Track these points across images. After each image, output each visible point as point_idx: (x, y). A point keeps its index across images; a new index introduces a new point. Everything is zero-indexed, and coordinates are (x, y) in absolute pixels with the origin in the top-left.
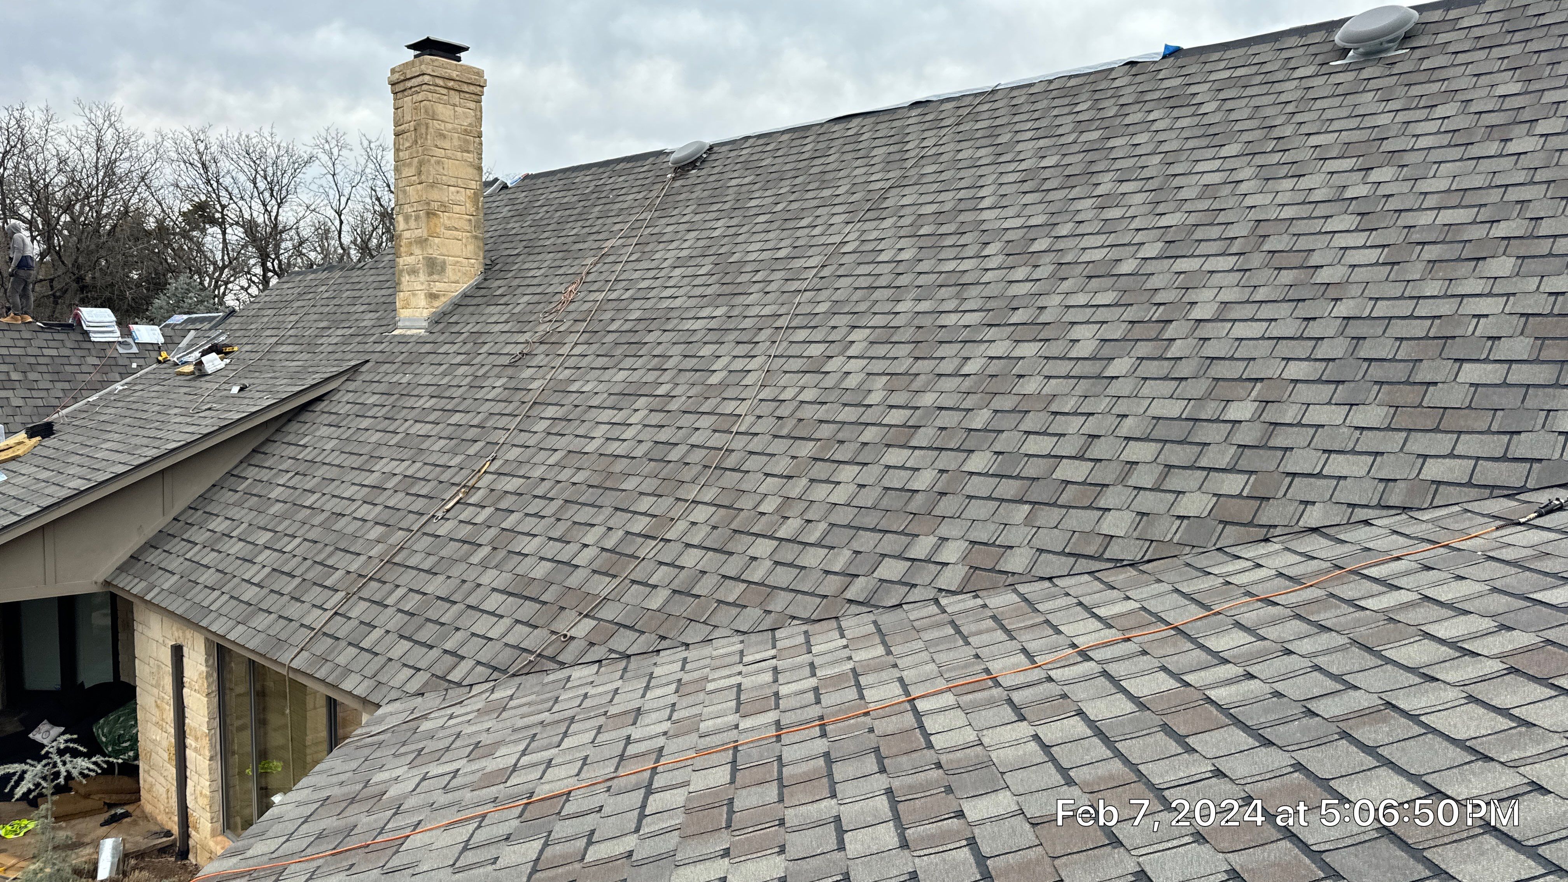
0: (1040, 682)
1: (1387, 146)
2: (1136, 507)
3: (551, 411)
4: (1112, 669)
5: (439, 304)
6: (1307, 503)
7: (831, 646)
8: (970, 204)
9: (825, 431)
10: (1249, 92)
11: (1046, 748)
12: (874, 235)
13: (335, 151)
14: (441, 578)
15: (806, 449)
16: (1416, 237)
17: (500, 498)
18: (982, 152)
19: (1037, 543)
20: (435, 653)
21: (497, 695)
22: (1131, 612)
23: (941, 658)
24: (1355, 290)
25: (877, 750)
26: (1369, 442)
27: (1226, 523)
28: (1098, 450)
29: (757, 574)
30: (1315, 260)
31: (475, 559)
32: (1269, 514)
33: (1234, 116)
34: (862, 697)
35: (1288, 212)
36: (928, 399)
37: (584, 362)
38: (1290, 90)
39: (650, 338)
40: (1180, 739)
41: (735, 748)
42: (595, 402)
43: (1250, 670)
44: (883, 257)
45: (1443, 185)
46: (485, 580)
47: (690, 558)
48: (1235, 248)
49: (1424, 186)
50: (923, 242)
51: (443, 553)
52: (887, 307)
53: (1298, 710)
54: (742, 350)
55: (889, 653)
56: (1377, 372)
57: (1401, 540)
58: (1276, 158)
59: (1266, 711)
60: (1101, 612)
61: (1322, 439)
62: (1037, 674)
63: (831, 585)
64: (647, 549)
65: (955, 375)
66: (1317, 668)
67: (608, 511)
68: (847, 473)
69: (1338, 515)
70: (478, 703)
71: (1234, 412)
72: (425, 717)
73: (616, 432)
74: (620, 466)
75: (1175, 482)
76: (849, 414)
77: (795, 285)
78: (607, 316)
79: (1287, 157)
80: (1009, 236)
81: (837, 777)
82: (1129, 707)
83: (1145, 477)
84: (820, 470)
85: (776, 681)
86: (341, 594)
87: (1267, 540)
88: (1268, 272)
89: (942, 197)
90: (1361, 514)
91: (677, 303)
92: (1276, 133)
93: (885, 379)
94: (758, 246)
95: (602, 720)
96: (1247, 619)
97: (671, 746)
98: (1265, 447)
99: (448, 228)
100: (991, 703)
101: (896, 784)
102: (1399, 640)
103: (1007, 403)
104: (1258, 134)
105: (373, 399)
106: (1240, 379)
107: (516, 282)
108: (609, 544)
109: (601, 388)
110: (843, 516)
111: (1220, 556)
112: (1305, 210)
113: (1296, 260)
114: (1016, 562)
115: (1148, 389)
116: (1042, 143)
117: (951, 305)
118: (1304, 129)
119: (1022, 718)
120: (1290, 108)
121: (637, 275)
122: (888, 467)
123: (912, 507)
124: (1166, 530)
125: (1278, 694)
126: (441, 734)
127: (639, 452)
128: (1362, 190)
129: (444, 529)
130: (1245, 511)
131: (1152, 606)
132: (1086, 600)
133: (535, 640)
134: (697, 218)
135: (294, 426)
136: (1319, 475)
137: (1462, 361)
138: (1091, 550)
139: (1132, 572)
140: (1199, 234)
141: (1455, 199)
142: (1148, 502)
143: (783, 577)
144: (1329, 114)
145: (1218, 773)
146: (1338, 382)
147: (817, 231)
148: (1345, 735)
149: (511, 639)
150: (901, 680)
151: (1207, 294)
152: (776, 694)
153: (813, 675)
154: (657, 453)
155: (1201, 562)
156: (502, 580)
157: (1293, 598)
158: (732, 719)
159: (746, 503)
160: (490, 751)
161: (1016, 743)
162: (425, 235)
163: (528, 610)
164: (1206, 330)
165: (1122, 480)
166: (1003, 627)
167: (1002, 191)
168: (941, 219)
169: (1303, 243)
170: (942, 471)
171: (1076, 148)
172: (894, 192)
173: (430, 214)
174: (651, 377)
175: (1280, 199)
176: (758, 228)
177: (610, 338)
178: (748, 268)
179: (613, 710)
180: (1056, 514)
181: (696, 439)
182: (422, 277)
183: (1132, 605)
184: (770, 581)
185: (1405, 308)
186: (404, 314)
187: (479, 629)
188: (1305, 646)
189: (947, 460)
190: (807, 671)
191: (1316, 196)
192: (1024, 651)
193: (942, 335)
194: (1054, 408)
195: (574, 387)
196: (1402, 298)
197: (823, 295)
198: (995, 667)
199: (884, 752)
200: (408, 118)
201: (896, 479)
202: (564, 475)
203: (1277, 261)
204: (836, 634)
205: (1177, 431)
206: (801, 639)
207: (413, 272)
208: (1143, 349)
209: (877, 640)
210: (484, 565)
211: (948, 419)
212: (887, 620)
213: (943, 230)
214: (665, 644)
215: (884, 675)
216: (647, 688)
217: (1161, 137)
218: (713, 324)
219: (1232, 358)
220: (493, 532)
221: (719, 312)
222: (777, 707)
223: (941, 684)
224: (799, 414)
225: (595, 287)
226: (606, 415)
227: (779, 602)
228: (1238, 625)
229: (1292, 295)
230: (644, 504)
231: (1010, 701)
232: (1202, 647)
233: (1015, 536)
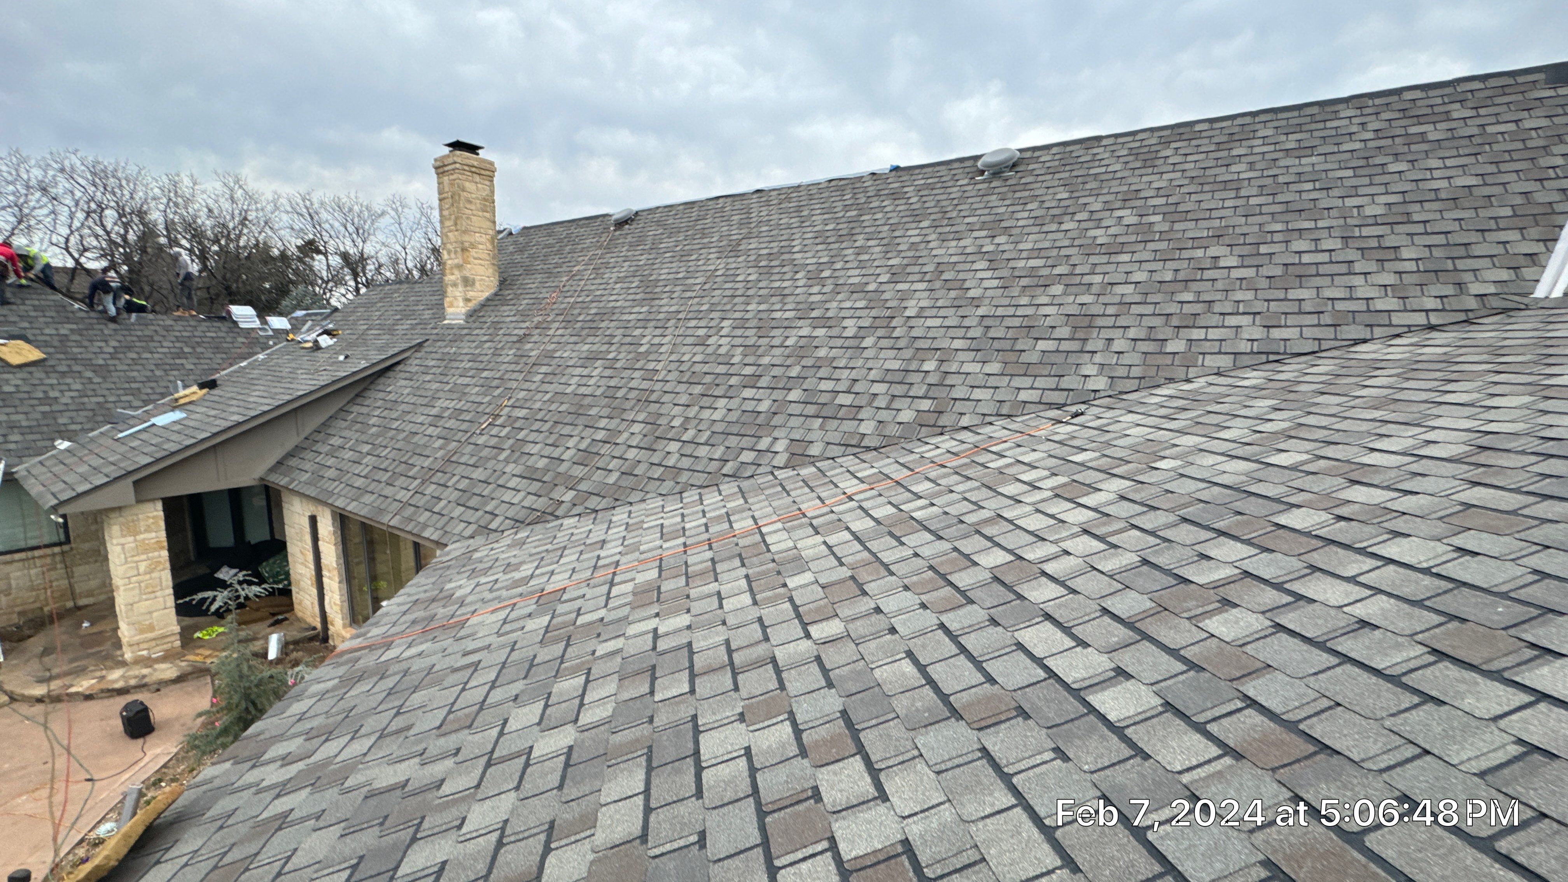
0: (827, 514)
1: (1004, 224)
2: (877, 418)
3: (544, 369)
4: (864, 504)
5: (471, 305)
6: (961, 414)
7: (714, 500)
8: (787, 250)
9: (708, 379)
10: (935, 192)
11: (830, 547)
12: (734, 266)
13: (400, 209)
14: (481, 469)
15: (697, 390)
16: (1017, 273)
17: (515, 421)
18: (793, 220)
19: (826, 439)
20: (480, 513)
21: (519, 536)
22: (874, 474)
23: (774, 504)
24: (987, 302)
25: (740, 555)
26: (992, 381)
27: (922, 425)
28: (857, 388)
29: (671, 462)
30: (967, 284)
31: (502, 457)
32: (944, 420)
33: (927, 205)
34: (731, 527)
35: (954, 259)
36: (766, 360)
37: (563, 340)
38: (955, 192)
39: (603, 325)
40: (898, 539)
41: (661, 559)
42: (571, 363)
43: (934, 501)
44: (739, 278)
45: (1029, 246)
46: (508, 470)
47: (631, 454)
48: (928, 277)
49: (1021, 246)
50: (762, 270)
51: (481, 455)
52: (742, 307)
53: (956, 520)
54: (658, 332)
55: (746, 502)
56: (997, 345)
57: (1006, 432)
58: (948, 229)
59: (940, 522)
60: (859, 475)
61: (970, 381)
62: (826, 510)
63: (713, 466)
64: (605, 449)
65: (781, 346)
66: (965, 499)
67: (581, 428)
68: (721, 403)
69: (977, 420)
70: (508, 541)
71: (927, 366)
72: (475, 550)
73: (584, 381)
74: (587, 401)
75: (896, 404)
76: (722, 369)
77: (688, 294)
78: (576, 312)
79: (954, 229)
80: (810, 268)
81: (718, 571)
82: (872, 523)
83: (881, 402)
84: (706, 402)
85: (683, 521)
86: (418, 481)
87: (942, 434)
88: (944, 291)
89: (772, 245)
90: (988, 419)
91: (618, 304)
92: (948, 215)
93: (741, 349)
94: (666, 271)
95: (582, 547)
96: (932, 475)
97: (624, 560)
98: (942, 385)
99: (476, 259)
100: (801, 526)
101: (750, 572)
102: (1003, 483)
103: (808, 362)
104: (940, 215)
105: (432, 363)
106: (929, 349)
107: (519, 291)
108: (583, 446)
109: (574, 355)
110: (719, 427)
111: (919, 443)
112: (962, 258)
113: (957, 284)
114: (815, 450)
115: (883, 354)
116: (826, 216)
117: (777, 307)
118: (962, 214)
119: (817, 533)
120: (955, 202)
121: (593, 287)
122: (745, 399)
123: (758, 421)
124: (893, 430)
125: (946, 513)
126: (486, 559)
127: (599, 392)
128: (991, 248)
129: (481, 440)
130: (931, 419)
131: (886, 471)
132: (851, 469)
133: (540, 503)
134: (630, 253)
135: (382, 380)
136: (968, 399)
137: (1037, 339)
138: (854, 442)
139: (875, 453)
140: (909, 270)
141: (1035, 254)
142: (884, 415)
143: (686, 463)
144: (975, 206)
145: (916, 555)
146: (978, 350)
147: (700, 263)
148: (978, 532)
149: (526, 504)
150: (753, 517)
151: (912, 303)
152: (684, 528)
153: (704, 516)
154: (610, 393)
155: (909, 446)
156: (519, 470)
157: (954, 464)
158: (658, 543)
159: (663, 421)
160: (517, 567)
161: (815, 546)
162: (461, 262)
163: (535, 486)
164: (912, 322)
165: (870, 404)
166: (808, 486)
167: (806, 242)
168: (772, 257)
169: (961, 276)
170: (774, 401)
171: (843, 220)
172: (744, 241)
173: (464, 250)
174: (604, 348)
175: (951, 251)
176: (667, 260)
177: (579, 325)
178: (661, 284)
179: (588, 542)
180: (836, 423)
181: (633, 384)
182: (460, 288)
183: (875, 470)
184: (679, 465)
185: (1011, 311)
186: (449, 310)
187: (506, 498)
188: (960, 488)
189: (778, 395)
190: (701, 515)
191: (968, 250)
192: (819, 498)
193: (774, 324)
194: (834, 365)
195: (557, 354)
196: (1009, 306)
197: (705, 300)
198: (803, 507)
199: (744, 555)
200: (447, 189)
201: (749, 406)
202: (553, 407)
203: (949, 285)
204: (717, 493)
205: (898, 377)
206: (697, 497)
207: (455, 285)
208: (880, 332)
209: (740, 495)
210: (507, 461)
211: (776, 371)
212: (745, 484)
213: (773, 264)
214: (618, 503)
215: (745, 514)
216: (609, 528)
217: (889, 215)
218: (641, 317)
219: (925, 338)
220: (511, 441)
221: (644, 309)
222: (684, 535)
223: (775, 518)
224: (693, 370)
225: (569, 294)
226: (578, 371)
227: (684, 477)
228: (928, 479)
229: (955, 304)
230: (603, 423)
231: (811, 525)
232: (909, 491)
233: (814, 436)
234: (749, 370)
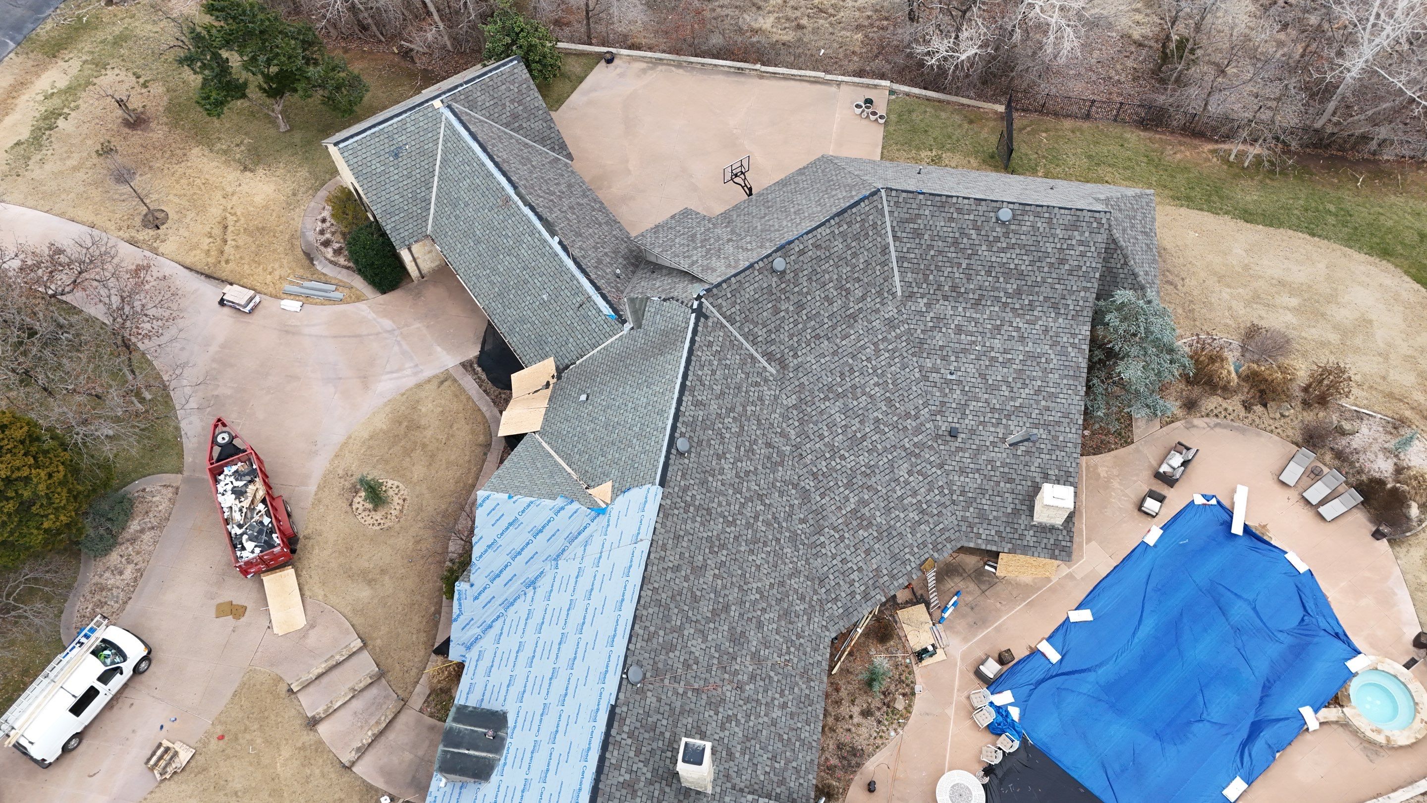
233: (797, 517)
234: (774, 543)
